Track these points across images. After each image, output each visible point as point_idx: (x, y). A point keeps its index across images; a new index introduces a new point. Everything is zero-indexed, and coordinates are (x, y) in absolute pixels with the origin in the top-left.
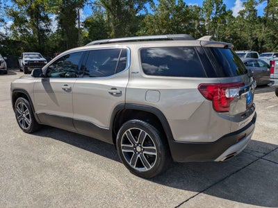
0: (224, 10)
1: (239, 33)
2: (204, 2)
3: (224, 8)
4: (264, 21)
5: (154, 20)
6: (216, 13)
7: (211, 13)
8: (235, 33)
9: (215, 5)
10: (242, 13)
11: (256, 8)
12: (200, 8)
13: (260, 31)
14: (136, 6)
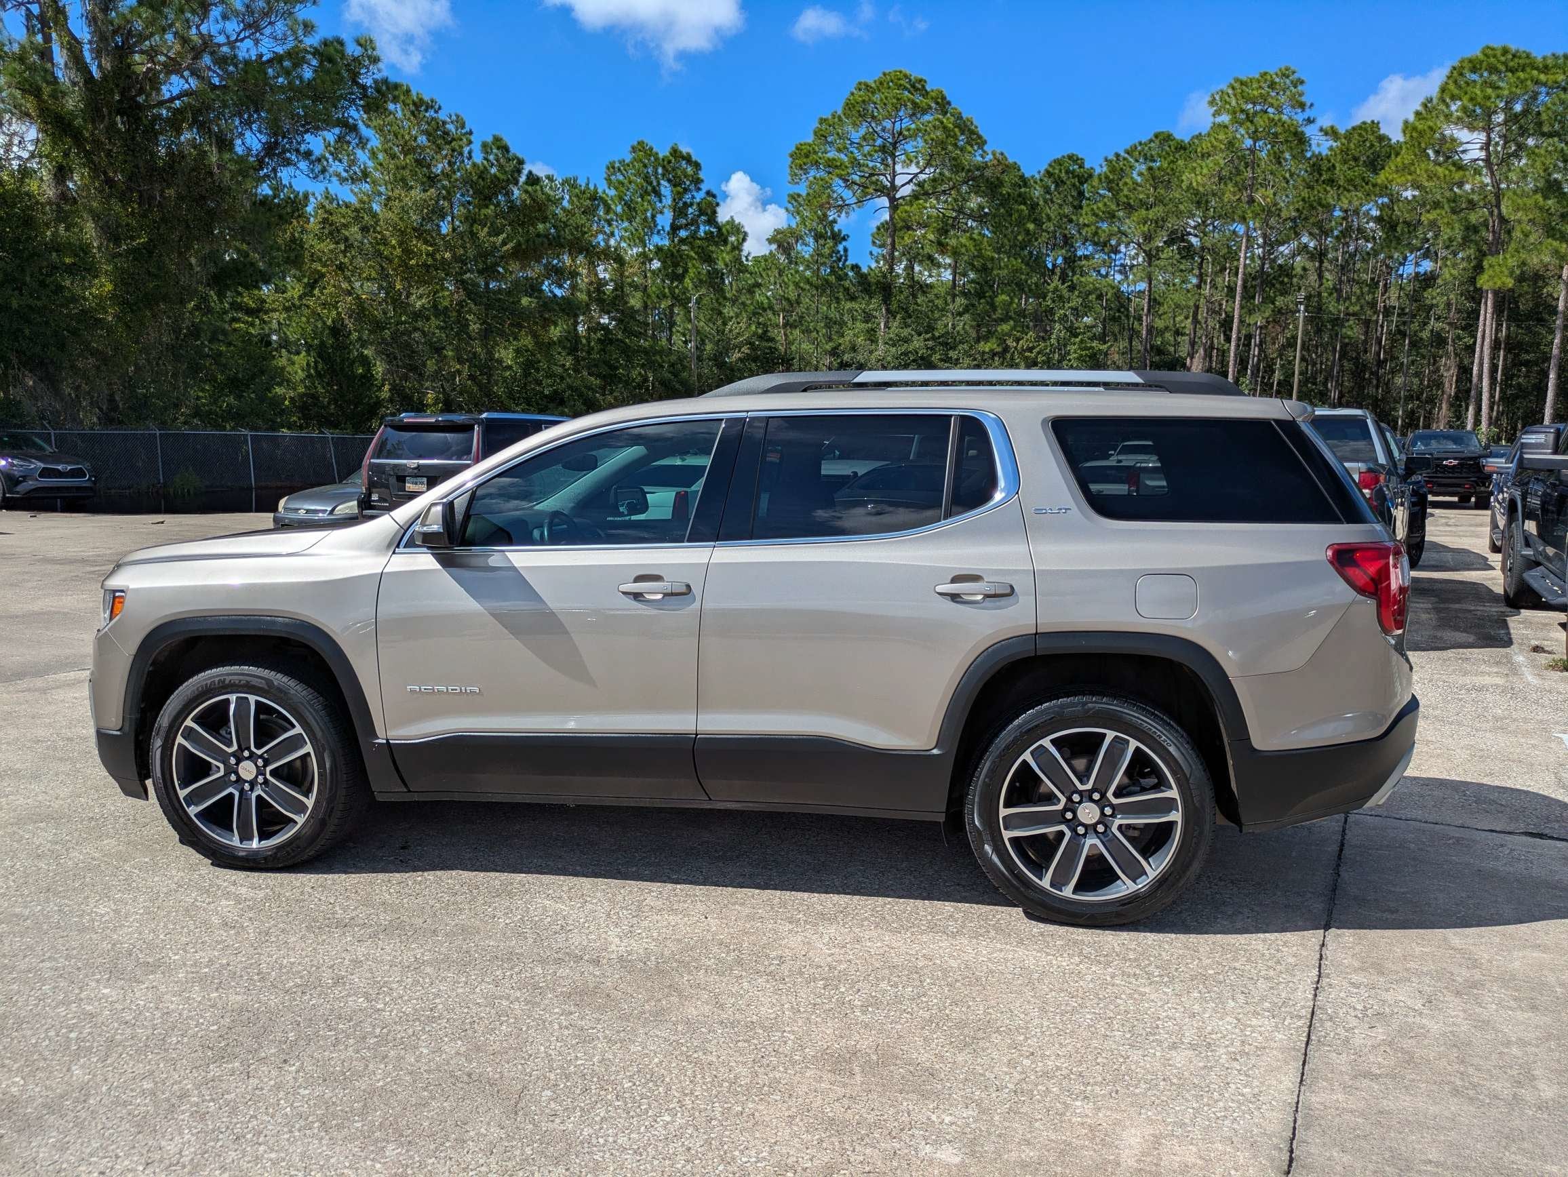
0: (712, 220)
1: (779, 335)
2: (611, 167)
3: (709, 210)
4: (882, 288)
5: (354, 232)
6: (675, 228)
7: (650, 226)
8: (764, 337)
9: (666, 189)
10: (783, 241)
11: (843, 223)
12: (594, 197)
13: (872, 336)
14: (252, 141)
